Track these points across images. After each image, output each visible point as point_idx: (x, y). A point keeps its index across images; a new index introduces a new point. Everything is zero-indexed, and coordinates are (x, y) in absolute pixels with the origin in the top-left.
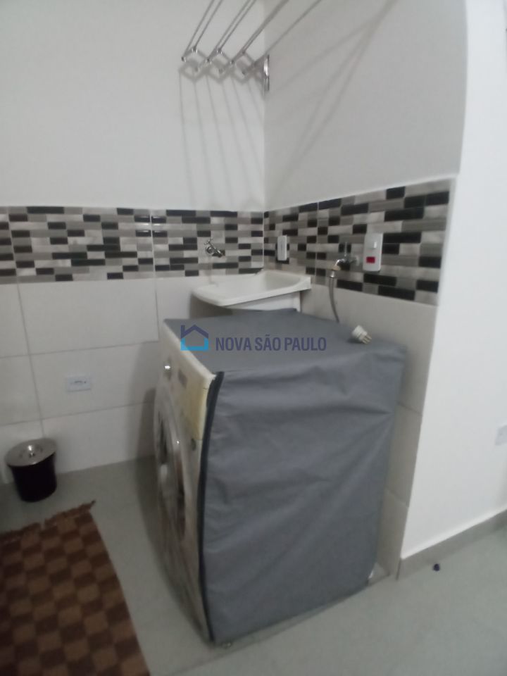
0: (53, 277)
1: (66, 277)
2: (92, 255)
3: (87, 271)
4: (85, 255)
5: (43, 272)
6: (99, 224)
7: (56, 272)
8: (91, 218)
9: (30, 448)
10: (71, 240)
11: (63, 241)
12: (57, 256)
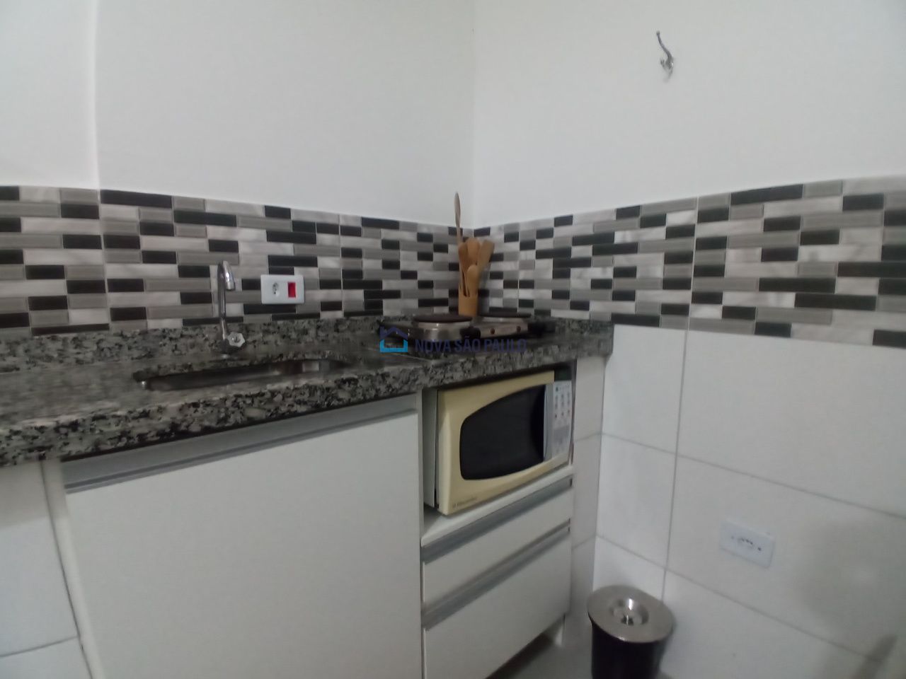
0: (751, 325)
1: (778, 329)
2: (845, 286)
3: (828, 322)
4: (828, 284)
5: (736, 314)
6: (878, 215)
7: (760, 317)
8: (860, 203)
9: (631, 604)
10: (805, 252)
11: (788, 255)
12: (768, 285)
